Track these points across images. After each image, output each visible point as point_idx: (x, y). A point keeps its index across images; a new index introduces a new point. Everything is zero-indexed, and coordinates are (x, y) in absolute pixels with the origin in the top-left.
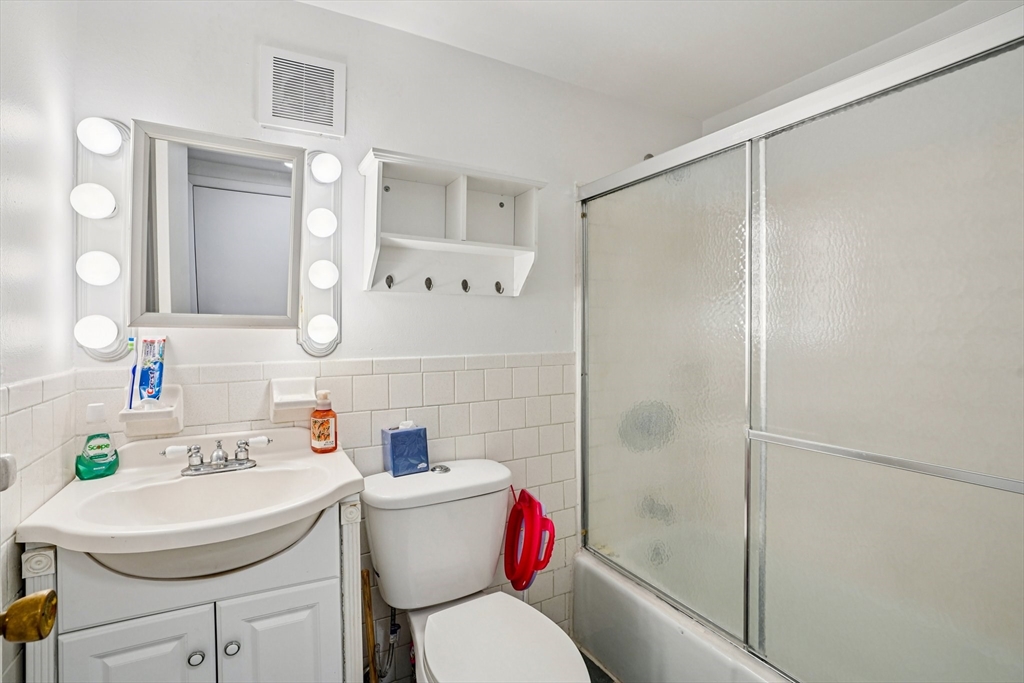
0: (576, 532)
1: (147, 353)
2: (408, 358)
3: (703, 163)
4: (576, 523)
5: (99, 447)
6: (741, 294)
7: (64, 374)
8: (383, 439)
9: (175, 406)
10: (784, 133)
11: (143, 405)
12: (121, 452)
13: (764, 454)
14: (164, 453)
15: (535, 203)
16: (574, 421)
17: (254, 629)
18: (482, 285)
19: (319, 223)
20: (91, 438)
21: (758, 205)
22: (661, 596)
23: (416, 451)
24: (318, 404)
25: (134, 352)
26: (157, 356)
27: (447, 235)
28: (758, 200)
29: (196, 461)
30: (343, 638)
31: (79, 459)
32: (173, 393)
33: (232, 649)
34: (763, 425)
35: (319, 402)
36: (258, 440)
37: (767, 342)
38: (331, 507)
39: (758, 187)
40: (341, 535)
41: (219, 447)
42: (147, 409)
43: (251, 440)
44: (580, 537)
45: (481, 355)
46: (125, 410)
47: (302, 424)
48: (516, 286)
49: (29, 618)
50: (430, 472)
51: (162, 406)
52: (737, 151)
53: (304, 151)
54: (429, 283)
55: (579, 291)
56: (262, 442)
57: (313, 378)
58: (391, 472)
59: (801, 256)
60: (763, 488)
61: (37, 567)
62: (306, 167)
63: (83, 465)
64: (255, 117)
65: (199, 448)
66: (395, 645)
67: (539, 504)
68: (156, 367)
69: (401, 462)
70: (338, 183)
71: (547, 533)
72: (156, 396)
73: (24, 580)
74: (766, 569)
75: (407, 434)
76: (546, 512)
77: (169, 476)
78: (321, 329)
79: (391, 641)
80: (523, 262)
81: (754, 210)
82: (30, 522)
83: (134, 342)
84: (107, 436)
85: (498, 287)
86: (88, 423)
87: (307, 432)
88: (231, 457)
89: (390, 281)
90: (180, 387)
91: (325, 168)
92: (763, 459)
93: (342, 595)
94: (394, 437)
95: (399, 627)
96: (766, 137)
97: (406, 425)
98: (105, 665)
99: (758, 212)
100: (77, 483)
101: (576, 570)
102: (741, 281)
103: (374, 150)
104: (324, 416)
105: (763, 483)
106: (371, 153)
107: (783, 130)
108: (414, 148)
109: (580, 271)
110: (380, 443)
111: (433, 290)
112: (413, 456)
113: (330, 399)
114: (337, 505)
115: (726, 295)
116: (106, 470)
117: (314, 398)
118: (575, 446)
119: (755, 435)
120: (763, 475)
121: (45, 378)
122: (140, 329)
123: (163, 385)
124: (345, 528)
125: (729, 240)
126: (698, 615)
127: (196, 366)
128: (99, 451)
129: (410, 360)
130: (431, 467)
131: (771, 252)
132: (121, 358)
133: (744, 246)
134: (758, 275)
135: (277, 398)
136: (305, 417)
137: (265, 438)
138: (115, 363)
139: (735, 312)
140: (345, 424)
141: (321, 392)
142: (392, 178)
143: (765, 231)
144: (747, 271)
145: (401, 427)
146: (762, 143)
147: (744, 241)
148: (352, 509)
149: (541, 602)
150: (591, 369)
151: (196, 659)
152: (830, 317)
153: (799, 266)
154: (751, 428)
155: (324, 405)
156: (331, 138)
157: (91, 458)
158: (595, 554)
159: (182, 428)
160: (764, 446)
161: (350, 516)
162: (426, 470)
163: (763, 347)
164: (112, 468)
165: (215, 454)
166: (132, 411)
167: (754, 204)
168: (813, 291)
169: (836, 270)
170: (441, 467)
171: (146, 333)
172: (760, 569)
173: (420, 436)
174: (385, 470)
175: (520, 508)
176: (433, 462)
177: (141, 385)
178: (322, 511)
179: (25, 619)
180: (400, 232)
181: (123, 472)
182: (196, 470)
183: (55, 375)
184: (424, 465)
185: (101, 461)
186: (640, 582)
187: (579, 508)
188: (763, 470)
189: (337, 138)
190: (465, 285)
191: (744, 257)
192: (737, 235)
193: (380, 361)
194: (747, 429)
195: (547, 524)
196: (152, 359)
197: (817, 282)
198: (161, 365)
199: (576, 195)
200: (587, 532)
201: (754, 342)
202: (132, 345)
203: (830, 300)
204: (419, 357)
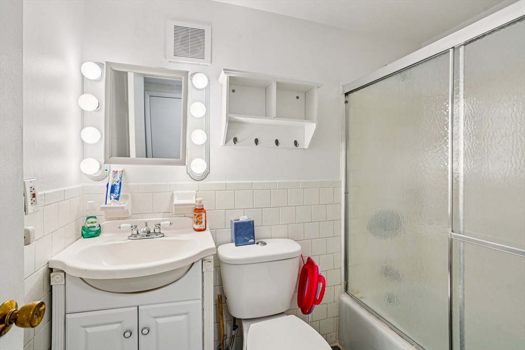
0: (341, 282)
1: (114, 177)
2: (245, 182)
3: (420, 66)
4: (341, 278)
5: (92, 223)
6: (446, 146)
7: (77, 186)
8: (231, 225)
9: (126, 204)
10: (478, 41)
11: (112, 203)
12: (102, 225)
13: (462, 248)
14: (120, 228)
15: (316, 96)
16: (340, 220)
17: (157, 323)
18: (287, 142)
19: (196, 110)
20: (88, 218)
21: (458, 89)
22: (392, 327)
23: (248, 232)
24: (196, 206)
25: (108, 177)
26: (119, 179)
27: (266, 115)
28: (458, 85)
29: (135, 232)
30: (203, 332)
31: (83, 228)
32: (126, 197)
33: (145, 331)
34: (462, 229)
35: (197, 204)
36: (165, 223)
37: (464, 177)
38: (197, 261)
39: (458, 77)
40: (203, 277)
41: (146, 225)
42: (113, 205)
43: (162, 223)
44: (343, 286)
45: (286, 181)
46: (103, 205)
47: (189, 215)
48: (306, 143)
49: (26, 316)
50: (256, 245)
51: (121, 203)
52: (445, 55)
53: (187, 72)
54: (256, 141)
55: (343, 145)
56: (167, 224)
57: (195, 192)
58: (234, 243)
59: (490, 120)
60: (462, 271)
61: (57, 280)
62: (189, 81)
63: (85, 231)
64: (165, 57)
65: (136, 226)
66: (235, 336)
67: (317, 267)
68: (118, 184)
69: (240, 238)
70: (208, 88)
71: (321, 284)
72: (117, 199)
73: (52, 286)
74: (465, 324)
75: (244, 223)
76: (321, 271)
77: (122, 239)
78: (198, 166)
79: (233, 334)
80: (310, 128)
81: (454, 92)
82: (55, 258)
83: (108, 172)
84: (95, 217)
85: (296, 143)
86: (87, 211)
87: (191, 219)
88: (152, 231)
89: (235, 140)
90: (129, 194)
91: (199, 81)
92: (462, 251)
93: (203, 309)
94: (236, 224)
95: (238, 327)
96: (465, 44)
97: (243, 218)
98: (86, 332)
99: (458, 93)
100: (82, 240)
101: (340, 304)
102: (446, 138)
103: (224, 70)
104: (200, 212)
105: (462, 267)
106: (223, 72)
107: (478, 38)
108: (246, 67)
109: (344, 134)
110: (230, 227)
111: (258, 145)
112: (246, 235)
113: (203, 203)
114: (201, 260)
115: (435, 147)
116: (95, 234)
117: (195, 202)
118: (341, 233)
119: (455, 236)
120: (462, 262)
121: (66, 188)
122: (112, 165)
123: (121, 193)
124: (205, 273)
125: (437, 112)
126: (416, 343)
127: (137, 184)
128: (92, 225)
129: (246, 183)
130: (256, 242)
131: (468, 119)
132: (103, 179)
133: (447, 116)
134: (457, 134)
135: (176, 201)
136: (191, 213)
137: (169, 222)
138: (101, 182)
139: (441, 158)
140: (210, 216)
141: (198, 199)
142: (235, 85)
143: (463, 105)
144: (450, 131)
145: (240, 219)
146: (462, 49)
147: (448, 112)
148: (209, 263)
149: (319, 320)
150: (350, 190)
151: (128, 334)
152: (513, 161)
153: (488, 127)
154: (452, 231)
155: (199, 206)
156: (204, 65)
157: (88, 228)
158: (352, 297)
159: (130, 215)
160: (462, 243)
161: (207, 267)
162: (253, 243)
163: (461, 180)
164: (98, 233)
165: (142, 229)
166: (106, 206)
167: (455, 88)
168: (499, 143)
169: (518, 128)
170: (262, 242)
171: (115, 167)
172: (460, 322)
173: (250, 224)
174: (232, 242)
175: (306, 268)
176: (257, 239)
177: (111, 193)
178: (193, 263)
179: (24, 316)
180: (240, 114)
181: (103, 235)
182: (135, 237)
183: (72, 187)
184: (252, 241)
185: (92, 229)
186: (379, 317)
187: (343, 269)
188: (462, 259)
189: (207, 65)
190: (277, 142)
191: (448, 123)
192: (443, 109)
193: (230, 183)
194: (450, 232)
195: (321, 279)
196: (116, 180)
197: (502, 137)
198: (121, 183)
199: (341, 91)
200: (347, 283)
201: (455, 176)
202: (107, 173)
203: (513, 149)
204: (251, 182)
